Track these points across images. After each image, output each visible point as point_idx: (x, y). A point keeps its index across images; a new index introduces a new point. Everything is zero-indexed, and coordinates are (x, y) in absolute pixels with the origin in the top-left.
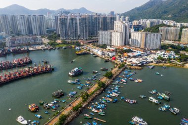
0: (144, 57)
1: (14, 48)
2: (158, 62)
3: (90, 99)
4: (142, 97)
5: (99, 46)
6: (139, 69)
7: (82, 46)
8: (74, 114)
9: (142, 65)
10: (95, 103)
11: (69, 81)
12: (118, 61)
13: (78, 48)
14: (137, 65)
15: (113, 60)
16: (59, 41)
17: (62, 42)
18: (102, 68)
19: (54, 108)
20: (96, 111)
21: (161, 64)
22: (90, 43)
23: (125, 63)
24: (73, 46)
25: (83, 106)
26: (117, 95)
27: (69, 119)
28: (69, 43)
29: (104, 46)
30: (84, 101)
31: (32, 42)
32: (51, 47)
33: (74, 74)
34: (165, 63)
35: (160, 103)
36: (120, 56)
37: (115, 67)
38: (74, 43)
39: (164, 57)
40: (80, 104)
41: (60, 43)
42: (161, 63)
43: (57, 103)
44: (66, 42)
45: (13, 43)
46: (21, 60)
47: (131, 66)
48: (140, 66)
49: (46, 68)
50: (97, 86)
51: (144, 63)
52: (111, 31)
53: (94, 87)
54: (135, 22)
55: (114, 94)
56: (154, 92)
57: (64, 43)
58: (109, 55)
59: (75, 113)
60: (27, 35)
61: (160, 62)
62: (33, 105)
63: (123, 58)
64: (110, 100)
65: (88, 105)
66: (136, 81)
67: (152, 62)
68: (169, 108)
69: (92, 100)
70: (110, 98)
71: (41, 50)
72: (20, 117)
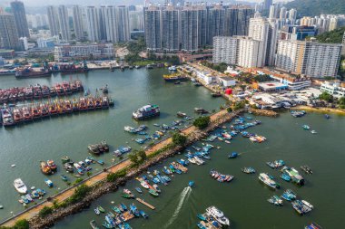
0: (292, 93)
1: (65, 64)
2: (316, 105)
3: (147, 163)
4: (248, 171)
5: (211, 66)
6: (269, 116)
7: (182, 64)
8: (107, 187)
9: (281, 109)
10: (152, 173)
11: (127, 128)
12: (235, 98)
13: (173, 68)
14: (268, 108)
15: (227, 95)
16: (144, 55)
17: (148, 55)
18: (197, 109)
19: (80, 171)
20: (147, 187)
21: (324, 109)
22: (198, 59)
23: (247, 102)
24: (166, 64)
25: (129, 175)
26: (201, 162)
27: (94, 194)
28: (159, 59)
29: (221, 68)
30: (132, 167)
31: (97, 53)
32: (126, 65)
33: (141, 115)
34: (333, 107)
35: (278, 188)
36: (243, 88)
37: (222, 109)
38: (168, 58)
39: (335, 96)
40: (125, 170)
41: (143, 58)
42: (325, 106)
43: (89, 163)
44: (155, 56)
45: (66, 55)
46: (66, 85)
47: (256, 108)
48: (274, 110)
49: (98, 102)
50: (170, 141)
51: (287, 104)
52: (238, 37)
53: (164, 142)
54: (305, 21)
55: (195, 160)
56: (278, 164)
57: (152, 58)
58: (222, 84)
59: (110, 185)
60: (96, 41)
61: (323, 105)
62: (49, 163)
63: (248, 92)
64: (184, 169)
65: (138, 174)
66: (252, 139)
67: (304, 103)
68: (293, 200)
69: (149, 166)
70: (185, 165)
71: (108, 68)
72: (19, 180)
